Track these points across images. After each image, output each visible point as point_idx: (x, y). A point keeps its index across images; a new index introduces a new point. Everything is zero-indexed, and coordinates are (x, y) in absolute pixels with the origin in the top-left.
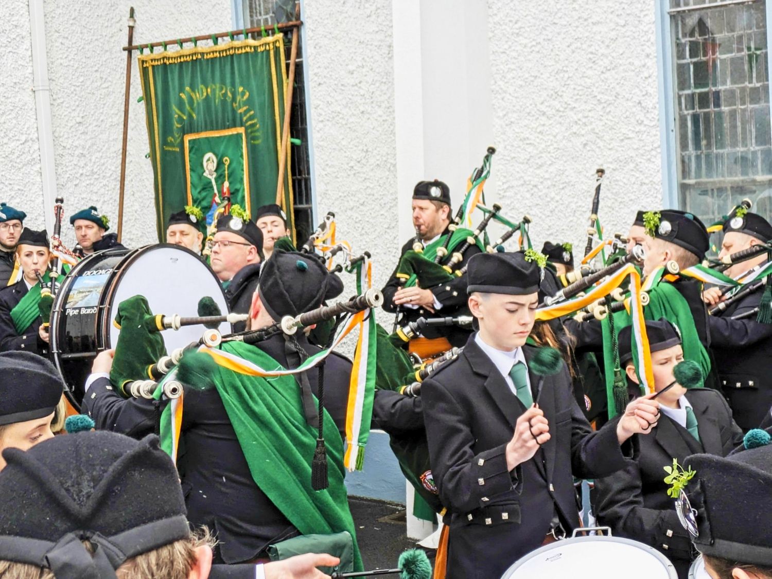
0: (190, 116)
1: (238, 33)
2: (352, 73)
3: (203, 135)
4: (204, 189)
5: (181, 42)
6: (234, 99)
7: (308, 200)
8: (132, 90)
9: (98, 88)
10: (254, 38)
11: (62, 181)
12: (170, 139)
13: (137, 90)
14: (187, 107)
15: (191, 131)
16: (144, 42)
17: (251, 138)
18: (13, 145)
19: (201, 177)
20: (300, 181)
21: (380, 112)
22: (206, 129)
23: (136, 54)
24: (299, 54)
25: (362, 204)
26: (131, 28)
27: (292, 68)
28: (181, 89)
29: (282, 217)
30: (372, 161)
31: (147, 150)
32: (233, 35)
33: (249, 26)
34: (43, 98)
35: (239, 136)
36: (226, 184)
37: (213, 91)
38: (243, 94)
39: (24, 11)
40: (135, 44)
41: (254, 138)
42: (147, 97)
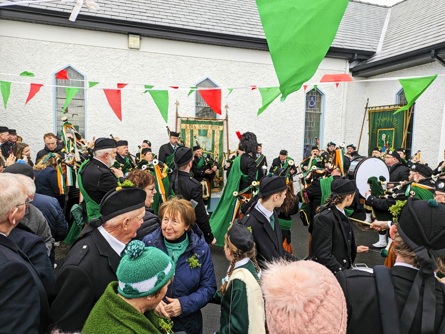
0: (380, 125)
1: (396, 105)
2: (428, 116)
3: (383, 129)
4: (381, 143)
5: (380, 107)
6: (393, 121)
7: (411, 147)
8: (365, 118)
9: (357, 117)
10: (400, 106)
11: (345, 138)
12: (374, 130)
13: (367, 117)
14: (380, 122)
15: (380, 128)
16: (370, 107)
18: (335, 129)
19: (381, 139)
20: (408, 143)
21: (436, 127)
22: (384, 128)
23: (368, 109)
24: (413, 110)
25: (427, 150)
26: (367, 103)
27: (410, 114)
28: (379, 118)
29: (403, 152)
30: (431, 139)
31: (368, 132)
33: (399, 103)
34: (344, 118)
35: (393, 130)
37: (387, 119)
38: (395, 120)
40: (368, 107)
41: (397, 131)
42: (369, 120)
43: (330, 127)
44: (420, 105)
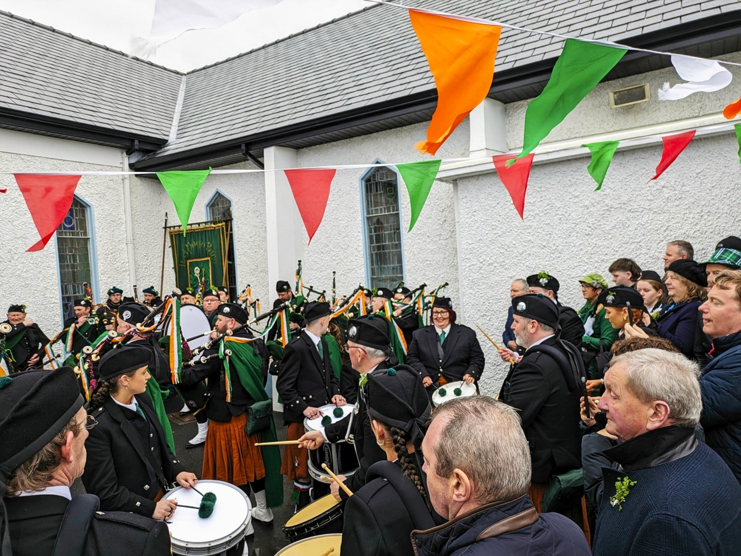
0: (189, 253)
1: (208, 222)
2: (251, 237)
3: (194, 260)
4: (195, 280)
6: (206, 247)
8: (166, 243)
9: (153, 243)
10: (214, 224)
11: (138, 278)
12: (182, 262)
13: (168, 243)
14: (188, 250)
15: (190, 259)
16: (171, 225)
17: (213, 261)
18: (118, 264)
19: (194, 276)
21: (262, 252)
22: (196, 258)
23: (168, 230)
24: (231, 230)
26: (166, 220)
27: (228, 235)
28: (186, 243)
31: (173, 266)
32: (206, 223)
33: (212, 220)
34: (130, 246)
35: (208, 260)
36: (203, 279)
37: (198, 244)
38: (210, 245)
39: (123, 213)
40: (168, 226)
42: (172, 246)
43: (108, 262)
44: (239, 222)
